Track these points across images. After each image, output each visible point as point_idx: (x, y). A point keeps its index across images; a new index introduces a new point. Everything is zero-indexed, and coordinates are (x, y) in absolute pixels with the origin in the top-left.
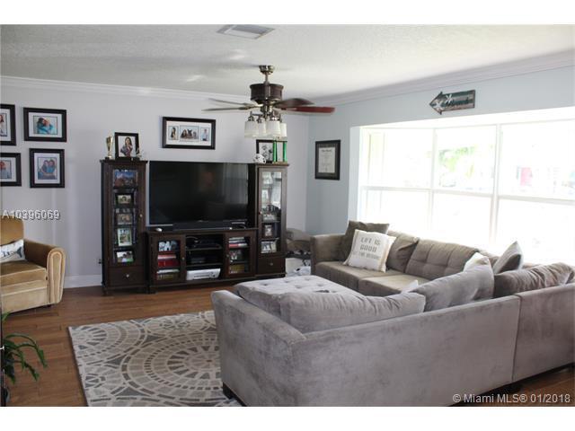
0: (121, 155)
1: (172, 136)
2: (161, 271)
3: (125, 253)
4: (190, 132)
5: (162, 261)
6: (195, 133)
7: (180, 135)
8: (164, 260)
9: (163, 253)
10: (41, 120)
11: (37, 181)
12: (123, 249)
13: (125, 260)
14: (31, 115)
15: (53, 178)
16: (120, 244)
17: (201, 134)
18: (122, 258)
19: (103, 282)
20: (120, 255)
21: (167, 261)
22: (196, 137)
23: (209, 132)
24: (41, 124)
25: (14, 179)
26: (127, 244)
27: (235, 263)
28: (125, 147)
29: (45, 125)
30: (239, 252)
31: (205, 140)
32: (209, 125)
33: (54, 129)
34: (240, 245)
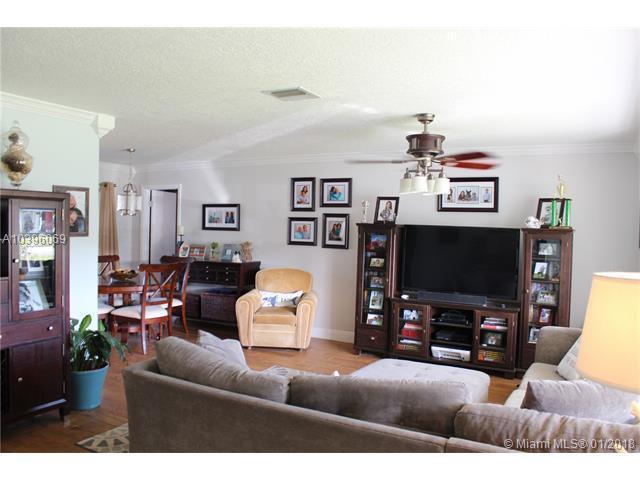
0: (380, 219)
1: (449, 198)
2: (405, 341)
3: (376, 316)
4: (468, 193)
5: (408, 331)
6: (474, 194)
7: (457, 197)
8: (410, 330)
9: (410, 322)
10: (333, 188)
11: (328, 242)
12: (375, 312)
13: (374, 323)
14: (326, 184)
15: (340, 239)
16: (371, 307)
17: (481, 195)
18: (372, 320)
19: (356, 341)
20: (370, 317)
21: (413, 331)
22: (475, 198)
23: (492, 192)
24: (333, 191)
25: (312, 240)
26: (377, 307)
27: (490, 348)
28: (385, 211)
29: (335, 193)
30: (499, 337)
31: (486, 201)
32: (492, 184)
33: (342, 196)
34: (498, 328)
